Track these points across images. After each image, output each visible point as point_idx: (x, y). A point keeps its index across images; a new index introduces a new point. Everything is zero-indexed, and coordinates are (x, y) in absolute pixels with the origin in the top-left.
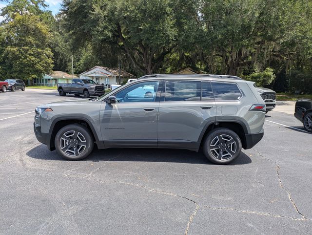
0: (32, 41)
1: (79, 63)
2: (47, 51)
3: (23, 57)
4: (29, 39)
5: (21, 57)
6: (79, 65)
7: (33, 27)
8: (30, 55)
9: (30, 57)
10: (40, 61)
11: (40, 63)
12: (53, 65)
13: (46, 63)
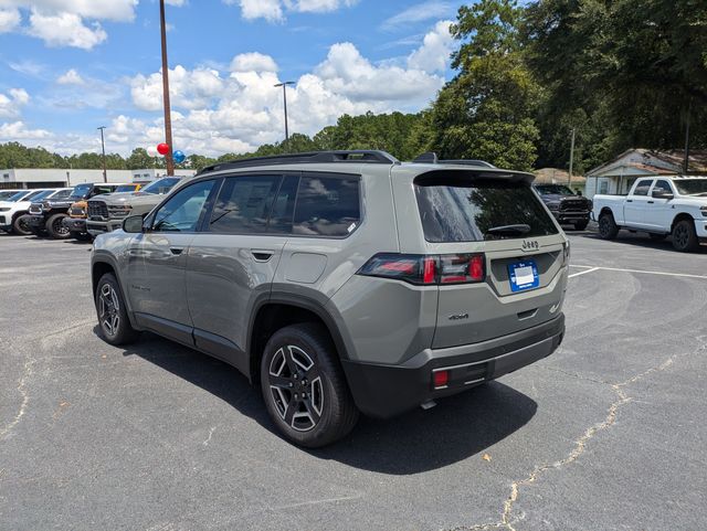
0: (496, 109)
1: (601, 146)
2: (525, 126)
3: (473, 145)
4: (490, 106)
5: (469, 146)
6: (602, 149)
7: (501, 79)
8: (488, 138)
9: (486, 143)
10: (506, 151)
11: (506, 154)
12: (536, 156)
13: (519, 152)
